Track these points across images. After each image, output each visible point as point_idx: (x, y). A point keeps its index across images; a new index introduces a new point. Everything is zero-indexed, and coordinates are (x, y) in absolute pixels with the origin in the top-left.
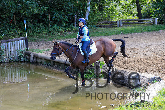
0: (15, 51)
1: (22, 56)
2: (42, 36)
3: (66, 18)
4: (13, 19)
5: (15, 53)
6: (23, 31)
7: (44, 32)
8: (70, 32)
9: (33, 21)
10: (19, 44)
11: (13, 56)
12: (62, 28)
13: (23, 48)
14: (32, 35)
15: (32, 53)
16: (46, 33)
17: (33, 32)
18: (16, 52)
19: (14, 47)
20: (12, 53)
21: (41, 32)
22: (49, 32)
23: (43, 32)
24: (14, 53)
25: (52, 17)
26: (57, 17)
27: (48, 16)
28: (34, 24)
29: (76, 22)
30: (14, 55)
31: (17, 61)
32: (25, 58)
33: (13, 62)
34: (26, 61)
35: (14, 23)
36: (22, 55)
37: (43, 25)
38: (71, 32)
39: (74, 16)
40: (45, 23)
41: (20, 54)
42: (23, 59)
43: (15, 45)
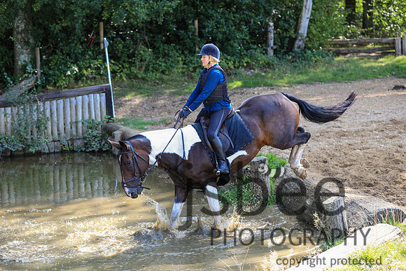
0: (77, 122)
1: (95, 137)
2: (171, 80)
3: (242, 31)
4: (98, 34)
5: (77, 128)
6: (123, 66)
7: (177, 68)
8: (250, 69)
9: (154, 37)
10: (89, 104)
11: (72, 135)
12: (229, 57)
13: (98, 114)
14: (143, 79)
15: (118, 129)
16: (183, 73)
17: (147, 70)
18: (80, 125)
19: (74, 112)
20: (68, 127)
21: (169, 68)
22: (191, 69)
23: (176, 70)
24: (74, 129)
25: (204, 28)
26: (218, 28)
27: (194, 25)
28: (155, 47)
29: (271, 43)
30: (74, 133)
31: (81, 151)
32: (103, 143)
33: (73, 151)
34: (104, 149)
35: (98, 44)
36: (95, 133)
37: (179, 49)
38: (254, 69)
39: (268, 25)
40: (185, 44)
41: (90, 131)
42: (95, 146)
43: (76, 107)
